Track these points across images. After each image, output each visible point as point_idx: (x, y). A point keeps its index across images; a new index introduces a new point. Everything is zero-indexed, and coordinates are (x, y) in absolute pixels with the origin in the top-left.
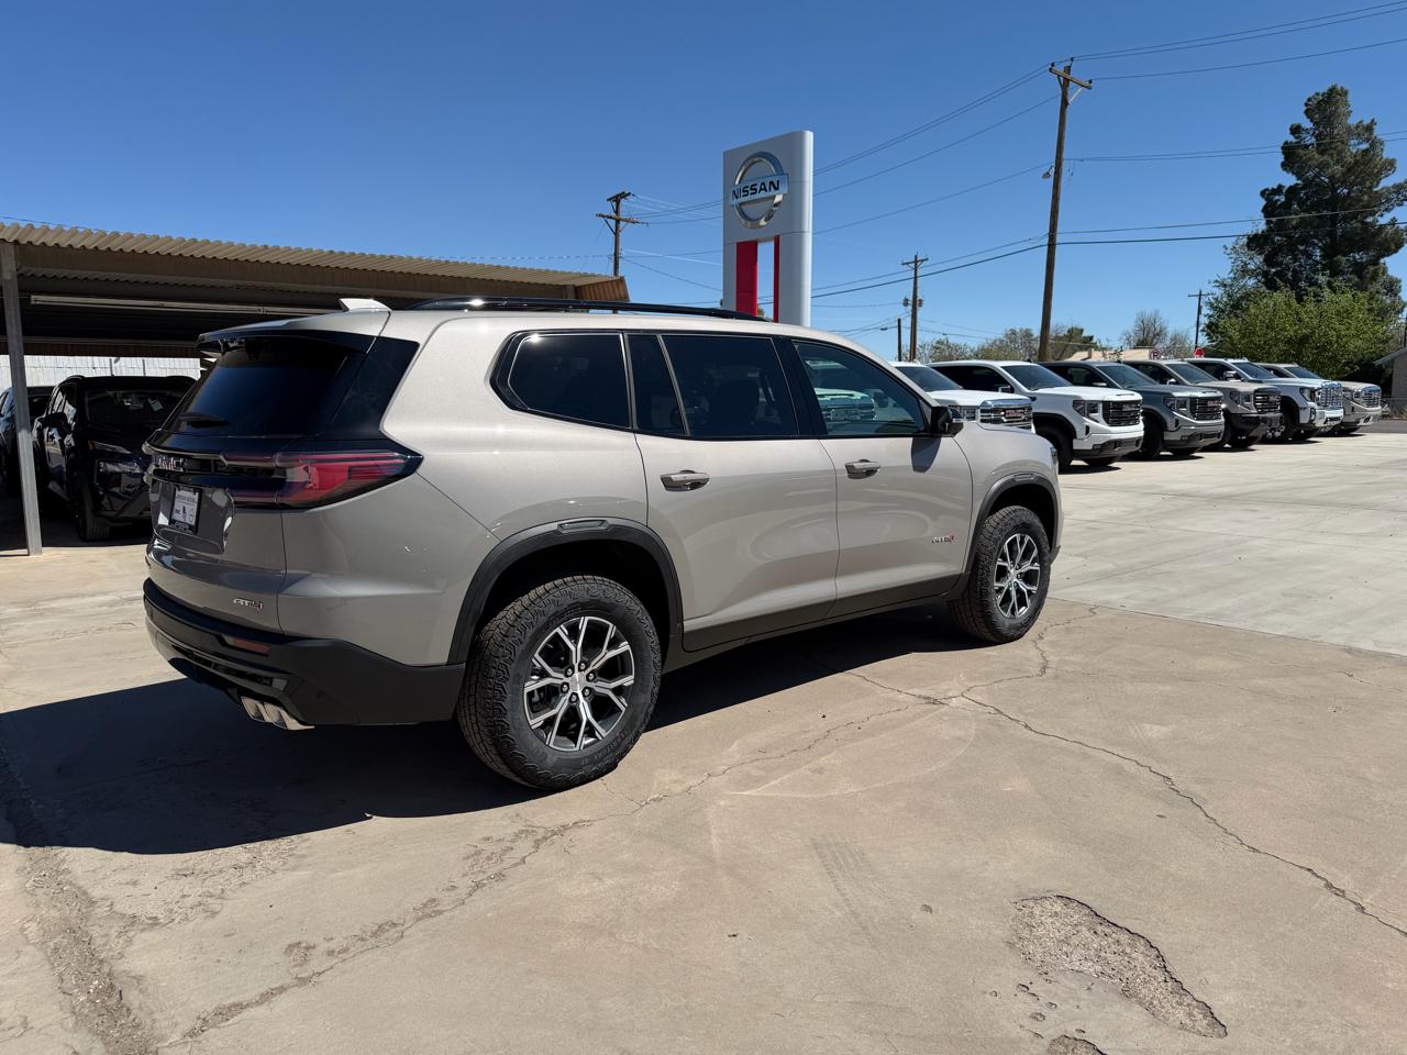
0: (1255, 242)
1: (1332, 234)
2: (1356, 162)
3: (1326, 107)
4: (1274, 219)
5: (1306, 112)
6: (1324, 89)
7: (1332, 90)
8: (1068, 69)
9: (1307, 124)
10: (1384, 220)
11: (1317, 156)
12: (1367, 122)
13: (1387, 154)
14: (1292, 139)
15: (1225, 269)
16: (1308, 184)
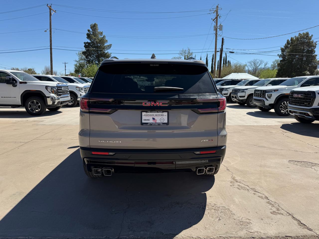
0: (84, 53)
1: (98, 53)
2: (101, 39)
3: (94, 27)
4: (87, 49)
5: (91, 27)
6: (94, 23)
7: (95, 24)
8: (51, 6)
9: (91, 30)
10: (106, 52)
11: (94, 37)
12: (101, 32)
13: (106, 39)
14: (88, 32)
15: (77, 58)
16: (92, 42)
